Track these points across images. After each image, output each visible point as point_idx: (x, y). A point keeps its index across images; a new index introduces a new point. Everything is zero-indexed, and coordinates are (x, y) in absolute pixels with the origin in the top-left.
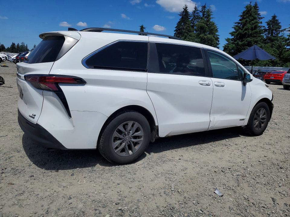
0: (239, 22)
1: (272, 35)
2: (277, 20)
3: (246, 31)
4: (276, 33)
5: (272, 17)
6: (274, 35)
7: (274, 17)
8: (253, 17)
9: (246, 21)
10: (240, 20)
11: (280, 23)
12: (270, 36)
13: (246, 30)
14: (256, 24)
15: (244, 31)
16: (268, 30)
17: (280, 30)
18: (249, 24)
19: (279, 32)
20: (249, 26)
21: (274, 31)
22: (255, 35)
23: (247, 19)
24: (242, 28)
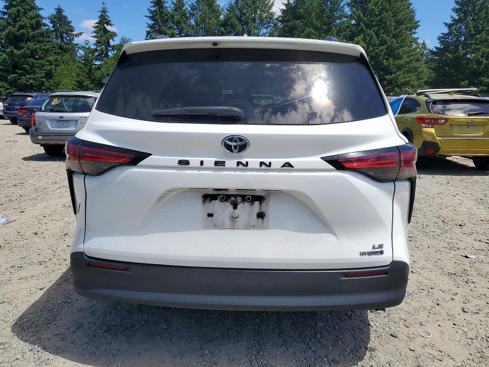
0: (4, 10)
1: (62, 40)
2: (65, 17)
3: (22, 30)
4: (68, 38)
5: (55, 9)
6: (66, 41)
7: (59, 11)
8: (29, 5)
9: (18, 11)
10: (5, 7)
11: (70, 22)
12: (61, 42)
13: (21, 27)
14: (38, 19)
15: (18, 31)
16: (53, 31)
17: (74, 33)
18: (24, 17)
19: (73, 38)
20: (25, 21)
21: (65, 35)
22: (41, 38)
23: (20, 8)
24: (13, 23)
